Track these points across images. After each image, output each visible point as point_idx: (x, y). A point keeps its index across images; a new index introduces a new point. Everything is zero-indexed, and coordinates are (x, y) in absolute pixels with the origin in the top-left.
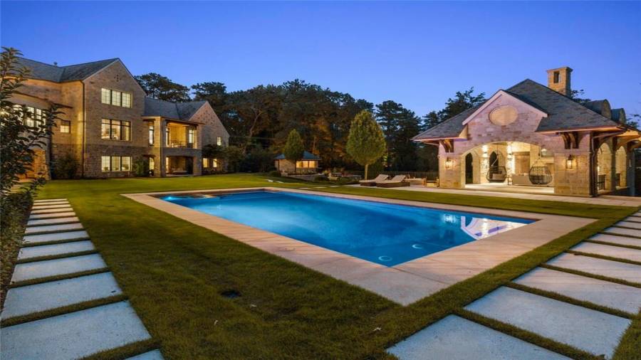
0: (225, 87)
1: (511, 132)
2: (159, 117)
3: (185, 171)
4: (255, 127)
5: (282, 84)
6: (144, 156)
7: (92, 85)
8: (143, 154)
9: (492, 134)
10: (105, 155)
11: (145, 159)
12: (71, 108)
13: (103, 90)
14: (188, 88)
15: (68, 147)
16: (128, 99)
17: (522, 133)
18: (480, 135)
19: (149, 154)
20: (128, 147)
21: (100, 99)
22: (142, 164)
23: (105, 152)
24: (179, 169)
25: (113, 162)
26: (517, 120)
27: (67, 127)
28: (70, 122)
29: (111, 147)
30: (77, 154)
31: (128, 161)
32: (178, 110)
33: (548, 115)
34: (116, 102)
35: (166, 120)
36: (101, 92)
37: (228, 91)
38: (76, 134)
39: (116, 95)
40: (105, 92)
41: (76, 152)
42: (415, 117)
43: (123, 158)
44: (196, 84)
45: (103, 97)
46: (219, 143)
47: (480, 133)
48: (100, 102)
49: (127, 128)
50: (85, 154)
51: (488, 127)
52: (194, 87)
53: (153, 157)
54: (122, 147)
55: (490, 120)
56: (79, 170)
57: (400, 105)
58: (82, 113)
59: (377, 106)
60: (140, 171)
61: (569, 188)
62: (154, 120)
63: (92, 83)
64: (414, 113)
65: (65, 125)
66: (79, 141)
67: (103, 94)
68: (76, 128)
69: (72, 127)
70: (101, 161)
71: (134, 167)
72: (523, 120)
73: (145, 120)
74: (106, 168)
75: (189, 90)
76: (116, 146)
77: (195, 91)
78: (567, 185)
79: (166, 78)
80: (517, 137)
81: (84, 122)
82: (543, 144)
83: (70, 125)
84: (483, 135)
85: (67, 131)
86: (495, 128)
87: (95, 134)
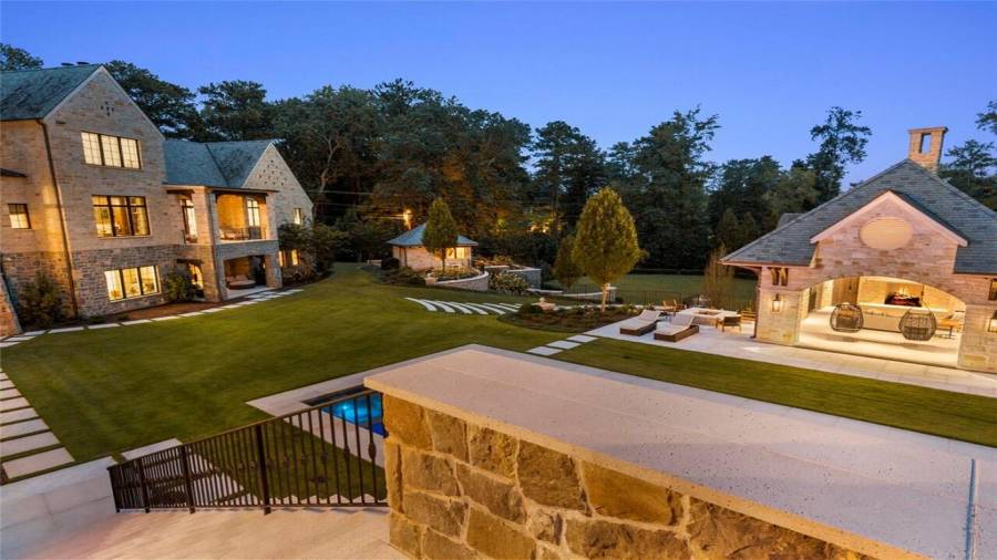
0: (264, 91)
1: (896, 263)
2: (202, 188)
3: (252, 282)
4: (330, 171)
5: (372, 88)
6: (179, 261)
7: (61, 128)
8: (177, 257)
9: (862, 264)
10: (110, 270)
11: (181, 267)
12: (23, 176)
13: (85, 136)
14: (193, 91)
15: (33, 258)
16: (133, 150)
17: (916, 266)
18: (838, 263)
19: (190, 257)
20: (149, 248)
21: (83, 155)
22: (180, 279)
23: (108, 262)
24: (238, 277)
25: (125, 279)
26: (911, 243)
27: (22, 217)
28: (25, 206)
29: (117, 252)
30: (55, 271)
31: (149, 273)
32: (214, 158)
33: (969, 243)
34: (112, 160)
35: (214, 192)
36: (81, 140)
37: (269, 99)
38: (45, 232)
39: (110, 143)
40: (89, 141)
41: (52, 267)
42: (596, 149)
43: (142, 269)
44: (208, 85)
45: (87, 153)
46: (297, 221)
47: (839, 259)
48: (83, 162)
49: (140, 211)
50: (73, 271)
51: (855, 251)
52: (204, 91)
53: (198, 263)
54: (138, 249)
55: (859, 239)
56: (65, 302)
57: (577, 129)
58: (52, 189)
59: (537, 130)
60: (178, 293)
61: (984, 359)
62: (192, 191)
63: (62, 123)
64: (594, 142)
65: (17, 213)
66: (55, 246)
67: (86, 144)
68: (43, 220)
69: (32, 217)
70: (105, 282)
71: (166, 285)
72: (920, 246)
73: (169, 192)
74: (115, 294)
75: (195, 96)
76: (128, 250)
77: (206, 98)
78: (981, 354)
79: (144, 71)
80: (906, 273)
81: (59, 206)
82: (952, 287)
83: (27, 212)
84: (845, 263)
85: (24, 225)
86: (869, 253)
87: (84, 230)
